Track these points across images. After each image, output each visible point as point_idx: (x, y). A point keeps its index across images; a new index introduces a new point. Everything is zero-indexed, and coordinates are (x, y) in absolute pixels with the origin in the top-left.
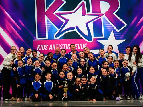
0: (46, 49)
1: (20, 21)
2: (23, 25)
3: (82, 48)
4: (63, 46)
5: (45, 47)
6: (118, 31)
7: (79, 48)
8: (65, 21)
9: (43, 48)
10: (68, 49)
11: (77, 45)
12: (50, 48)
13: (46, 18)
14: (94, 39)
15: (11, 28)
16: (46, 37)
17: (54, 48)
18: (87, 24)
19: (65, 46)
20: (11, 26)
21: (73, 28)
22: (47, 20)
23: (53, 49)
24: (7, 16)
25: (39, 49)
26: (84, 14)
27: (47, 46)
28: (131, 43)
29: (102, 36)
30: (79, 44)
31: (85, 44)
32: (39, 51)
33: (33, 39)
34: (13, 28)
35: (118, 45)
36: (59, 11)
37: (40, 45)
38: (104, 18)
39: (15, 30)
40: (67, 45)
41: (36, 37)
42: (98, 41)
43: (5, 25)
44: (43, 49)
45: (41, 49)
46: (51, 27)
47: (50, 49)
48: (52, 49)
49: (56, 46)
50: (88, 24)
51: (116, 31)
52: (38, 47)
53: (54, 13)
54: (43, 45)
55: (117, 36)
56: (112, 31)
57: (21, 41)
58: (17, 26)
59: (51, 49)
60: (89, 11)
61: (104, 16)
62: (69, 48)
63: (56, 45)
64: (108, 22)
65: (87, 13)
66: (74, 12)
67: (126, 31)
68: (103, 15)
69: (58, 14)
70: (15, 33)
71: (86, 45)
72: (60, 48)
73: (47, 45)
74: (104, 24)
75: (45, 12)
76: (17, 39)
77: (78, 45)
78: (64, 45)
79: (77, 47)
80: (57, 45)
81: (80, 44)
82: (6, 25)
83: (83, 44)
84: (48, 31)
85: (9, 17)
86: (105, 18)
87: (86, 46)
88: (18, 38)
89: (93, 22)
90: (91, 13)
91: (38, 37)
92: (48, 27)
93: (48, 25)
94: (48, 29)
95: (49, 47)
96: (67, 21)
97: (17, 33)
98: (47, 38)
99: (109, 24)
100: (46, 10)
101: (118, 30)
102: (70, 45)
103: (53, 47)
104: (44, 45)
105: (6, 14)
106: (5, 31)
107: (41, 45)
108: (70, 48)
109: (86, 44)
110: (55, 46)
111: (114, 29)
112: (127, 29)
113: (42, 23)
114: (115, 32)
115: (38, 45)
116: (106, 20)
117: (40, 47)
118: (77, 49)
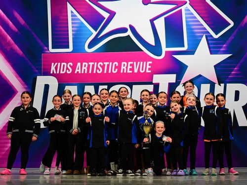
0: (69, 71)
1: (17, 15)
2: (22, 21)
3: (142, 70)
4: (103, 67)
5: (67, 69)
6: (216, 36)
7: (136, 71)
8: (109, 14)
9: (63, 71)
10: (114, 72)
11: (131, 65)
12: (77, 70)
13: (70, 8)
14: (166, 52)
17: (85, 70)
18: (152, 21)
19: (108, 65)
21: (124, 30)
22: (72, 12)
23: (83, 72)
25: (55, 72)
27: (70, 65)
28: (241, 61)
29: (183, 46)
30: (135, 63)
31: (148, 63)
32: (53, 75)
33: (43, 51)
35: (214, 66)
37: (56, 64)
38: (187, 10)
39: (5, 33)
40: (111, 63)
41: (48, 46)
42: (175, 56)
44: (62, 72)
45: (58, 72)
46: (80, 27)
47: (76, 72)
48: (80, 72)
49: (89, 65)
50: (155, 22)
51: (211, 36)
52: (53, 68)
54: (63, 64)
55: (214, 48)
56: (204, 37)
57: (17, 54)
58: (10, 23)
59: (78, 72)
61: (188, 5)
62: (115, 70)
63: (90, 63)
64: (195, 17)
67: (232, 38)
68: (185, 3)
70: (5, 38)
71: (150, 65)
72: (98, 70)
74: (187, 22)
76: (8, 50)
77: (133, 64)
78: (106, 64)
79: (132, 69)
80: (91, 64)
81: (139, 63)
83: (145, 63)
84: (73, 34)
86: (189, 10)
87: (150, 67)
88: (12, 50)
89: (165, 18)
91: (52, 48)
92: (73, 27)
93: (72, 23)
94: (73, 31)
95: (74, 68)
96: (112, 14)
97: (9, 38)
98: (70, 49)
99: (198, 21)
101: (216, 34)
102: (117, 65)
103: (83, 68)
104: (65, 64)
107: (59, 64)
108: (117, 70)
109: (151, 62)
110: (87, 66)
111: (208, 32)
112: (235, 33)
114: (209, 38)
115: (53, 64)
116: (192, 14)
117: (56, 68)
118: (131, 72)
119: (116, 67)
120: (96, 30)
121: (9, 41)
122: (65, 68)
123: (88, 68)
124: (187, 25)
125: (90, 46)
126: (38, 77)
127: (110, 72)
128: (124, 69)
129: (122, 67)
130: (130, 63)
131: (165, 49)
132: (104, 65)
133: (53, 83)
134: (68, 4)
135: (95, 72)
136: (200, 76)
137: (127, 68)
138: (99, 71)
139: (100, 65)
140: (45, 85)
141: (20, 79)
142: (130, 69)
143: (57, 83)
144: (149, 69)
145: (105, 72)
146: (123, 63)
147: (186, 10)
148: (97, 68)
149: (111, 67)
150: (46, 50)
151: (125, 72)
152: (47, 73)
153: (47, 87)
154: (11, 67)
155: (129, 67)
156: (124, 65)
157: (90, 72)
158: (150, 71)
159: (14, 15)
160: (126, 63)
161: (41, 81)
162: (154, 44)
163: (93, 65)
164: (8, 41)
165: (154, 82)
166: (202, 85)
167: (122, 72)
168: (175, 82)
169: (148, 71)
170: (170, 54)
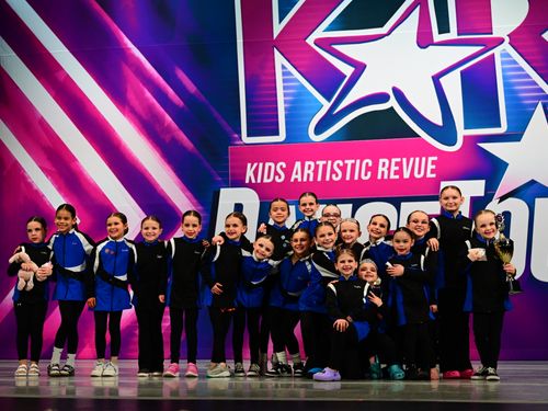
0: (280, 177)
1: (181, 74)
2: (191, 87)
3: (419, 173)
4: (343, 169)
5: (276, 173)
7: (406, 175)
8: (352, 69)
9: (269, 177)
10: (364, 178)
11: (397, 164)
12: (294, 177)
13: (279, 59)
14: (465, 137)
15: (147, 99)
16: (278, 134)
17: (308, 175)
18: (436, 79)
19: (353, 166)
20: (148, 95)
21: (383, 97)
22: (283, 67)
23: (305, 179)
24: (133, 55)
25: (253, 181)
26: (424, 40)
27: (281, 167)
29: (499, 126)
30: (404, 160)
31: (431, 159)
32: (250, 185)
33: (231, 141)
34: (153, 100)
36: (327, 30)
37: (255, 165)
38: (505, 55)
39: (161, 110)
40: (358, 161)
41: (239, 132)
42: (480, 145)
43: (126, 90)
44: (266, 180)
45: (259, 181)
46: (299, 94)
47: (292, 180)
48: (300, 180)
49: (317, 167)
50: (442, 80)
52: (250, 173)
53: (310, 41)
54: (267, 164)
57: (184, 148)
59: (296, 179)
60: (444, 28)
61: (506, 46)
62: (366, 175)
63: (318, 163)
64: (521, 69)
65: (437, 37)
66: (388, 34)
68: (501, 41)
69: (325, 44)
70: (157, 119)
71: (433, 162)
72: (334, 176)
73: (284, 166)
74: (504, 78)
75: (275, 36)
76: (167, 141)
77: (402, 162)
78: (349, 162)
79: (399, 172)
80: (321, 163)
81: (412, 159)
82: (129, 89)
83: (424, 159)
84: (286, 109)
85: (138, 60)
86: (509, 56)
87: (434, 167)
88: (175, 141)
89: (462, 73)
90: (453, 34)
91: (248, 136)
92: (285, 95)
93: (285, 88)
94: (285, 102)
95: (288, 171)
96: (360, 68)
97: (168, 118)
98: (282, 137)
99: (528, 76)
100: (278, 28)
102: (370, 164)
103: (306, 171)
104: (272, 165)
105: (129, 49)
106: (124, 114)
107: (261, 165)
108: (369, 173)
109: (435, 158)
110: (312, 168)
113: (264, 78)
115: (249, 165)
116: (515, 62)
117: (256, 173)
118: (397, 177)
119: (368, 169)
120: (329, 100)
121: (169, 126)
122: (271, 172)
123: (316, 172)
124: (505, 85)
125: (318, 130)
126: (222, 190)
127: (356, 178)
128: (383, 173)
129: (380, 169)
130: (394, 160)
131: (462, 132)
132: (345, 165)
133: (250, 201)
134: (277, 53)
135: (328, 178)
136: (533, 182)
137: (389, 169)
138: (337, 176)
139: (338, 165)
140: (236, 205)
141: (189, 194)
142: (396, 173)
143: (257, 202)
144: (433, 171)
145: (348, 178)
146: (381, 161)
147: (502, 55)
148: (333, 171)
149: (360, 169)
150: (235, 139)
151: (386, 177)
152: (239, 182)
153: (238, 209)
155: (394, 168)
156: (384, 165)
157: (319, 179)
158: (434, 176)
159: (176, 76)
160: (387, 161)
161: (228, 197)
162: (440, 124)
163: (325, 167)
164: (166, 125)
166: (537, 200)
167: (379, 177)
168: (483, 195)
169: (429, 175)
170: (471, 141)
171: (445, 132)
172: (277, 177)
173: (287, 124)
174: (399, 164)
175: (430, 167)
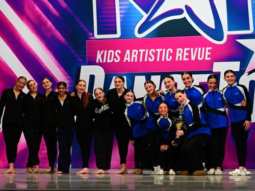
0: (117, 59)
2: (64, 5)
3: (201, 57)
4: (155, 54)
5: (115, 57)
7: (193, 58)
9: (110, 59)
10: (167, 60)
11: (187, 52)
12: (125, 59)
14: (228, 36)
15: (36, 11)
17: (134, 58)
19: (161, 52)
20: (37, 8)
21: (179, 11)
23: (132, 61)
25: (101, 61)
27: (118, 53)
29: (248, 29)
30: (192, 49)
31: (208, 49)
32: (99, 64)
33: (88, 37)
34: (40, 12)
37: (102, 51)
39: (46, 18)
40: (164, 50)
41: (93, 32)
42: (237, 40)
44: (109, 61)
45: (104, 61)
46: (129, 9)
47: (125, 61)
48: (129, 61)
49: (139, 53)
50: (215, 1)
52: (99, 57)
54: (110, 51)
57: (59, 42)
58: (51, 6)
59: (127, 60)
62: (169, 58)
63: (140, 50)
70: (45, 24)
71: (209, 51)
72: (150, 58)
73: (120, 52)
76: (49, 37)
78: (159, 50)
79: (189, 57)
80: (142, 51)
81: (196, 49)
82: (26, 5)
83: (204, 49)
84: (121, 18)
87: (209, 53)
88: (53, 37)
91: (98, 34)
92: (120, 9)
93: (120, 5)
94: (121, 14)
95: (122, 56)
97: (50, 23)
98: (118, 35)
102: (171, 52)
103: (133, 56)
104: (113, 52)
106: (22, 19)
107: (106, 52)
108: (171, 57)
109: (210, 48)
110: (137, 54)
115: (99, 52)
117: (102, 57)
118: (188, 59)
119: (170, 54)
120: (147, 12)
121: (50, 27)
122: (112, 56)
123: (139, 56)
125: (140, 31)
126: (82, 66)
127: (163, 60)
128: (179, 57)
129: (178, 54)
130: (186, 49)
131: (226, 33)
132: (157, 52)
133: (99, 73)
135: (146, 60)
137: (183, 55)
138: (151, 58)
139: (152, 52)
140: (91, 75)
141: (62, 69)
142: (187, 57)
144: (209, 56)
145: (158, 60)
146: (178, 50)
148: (149, 56)
149: (165, 54)
150: (90, 36)
151: (181, 59)
152: (92, 62)
153: (92, 78)
154: (52, 56)
155: (186, 54)
156: (180, 52)
157: (141, 60)
158: (210, 59)
160: (181, 50)
161: (86, 71)
163: (144, 53)
164: (48, 27)
165: (214, 71)
167: (177, 59)
168: (239, 70)
169: (207, 58)
170: (232, 38)
171: (216, 33)
172: (115, 59)
173: (122, 27)
174: (189, 52)
175: (208, 53)
